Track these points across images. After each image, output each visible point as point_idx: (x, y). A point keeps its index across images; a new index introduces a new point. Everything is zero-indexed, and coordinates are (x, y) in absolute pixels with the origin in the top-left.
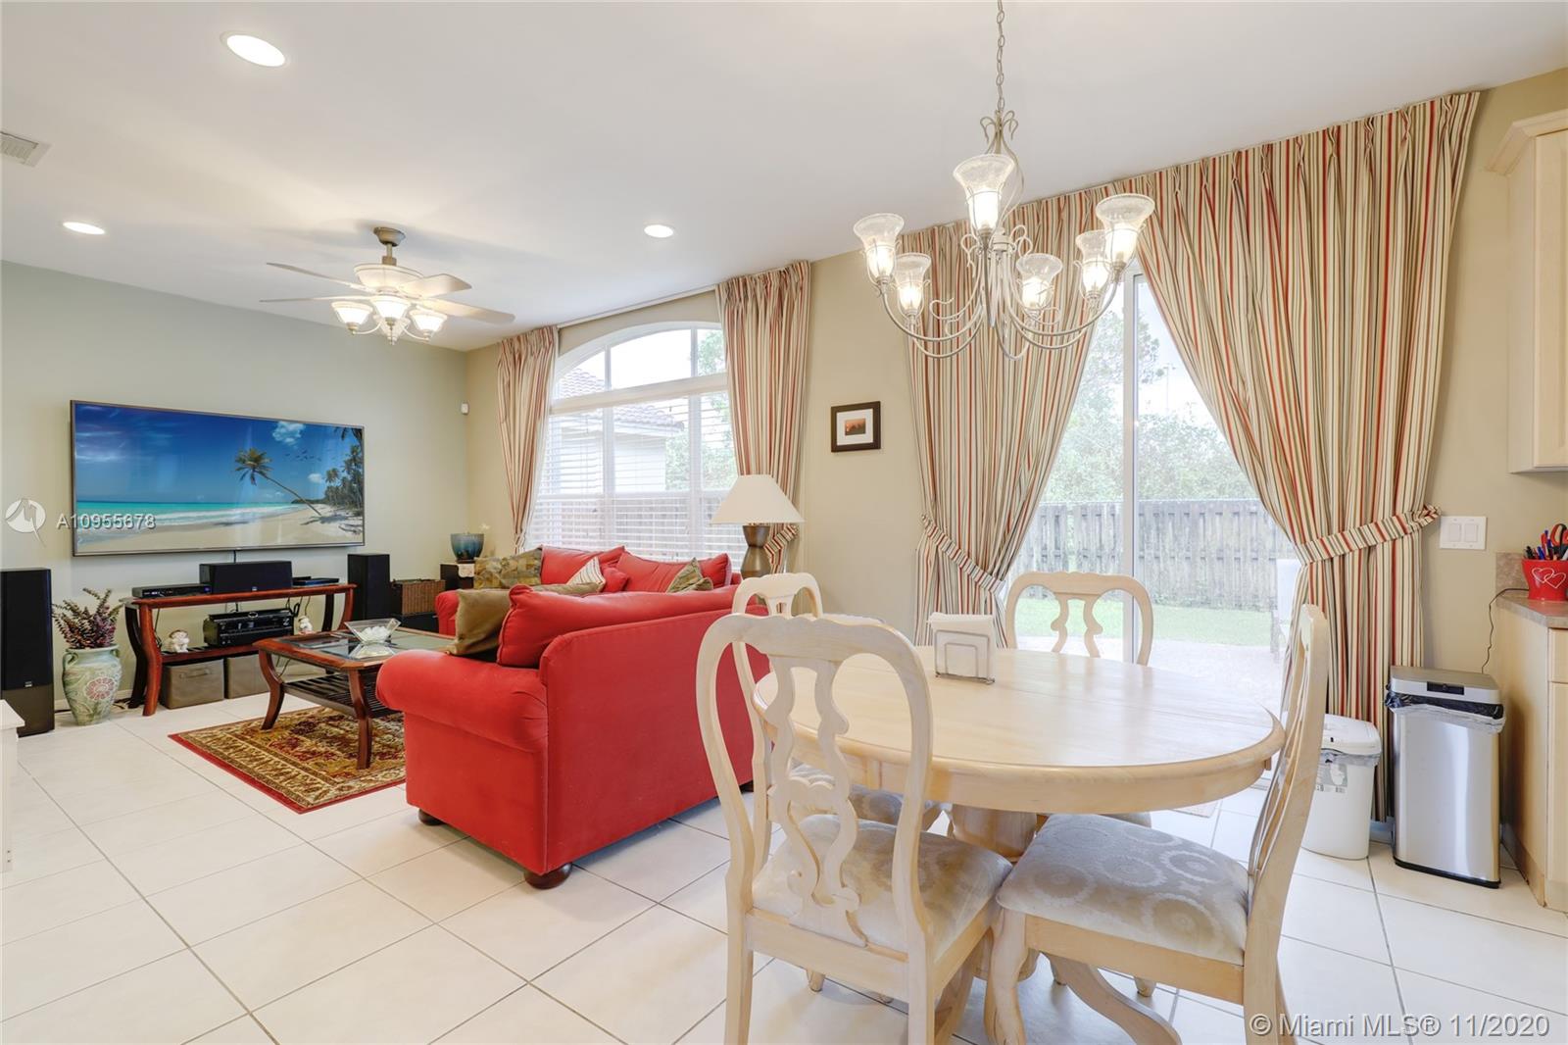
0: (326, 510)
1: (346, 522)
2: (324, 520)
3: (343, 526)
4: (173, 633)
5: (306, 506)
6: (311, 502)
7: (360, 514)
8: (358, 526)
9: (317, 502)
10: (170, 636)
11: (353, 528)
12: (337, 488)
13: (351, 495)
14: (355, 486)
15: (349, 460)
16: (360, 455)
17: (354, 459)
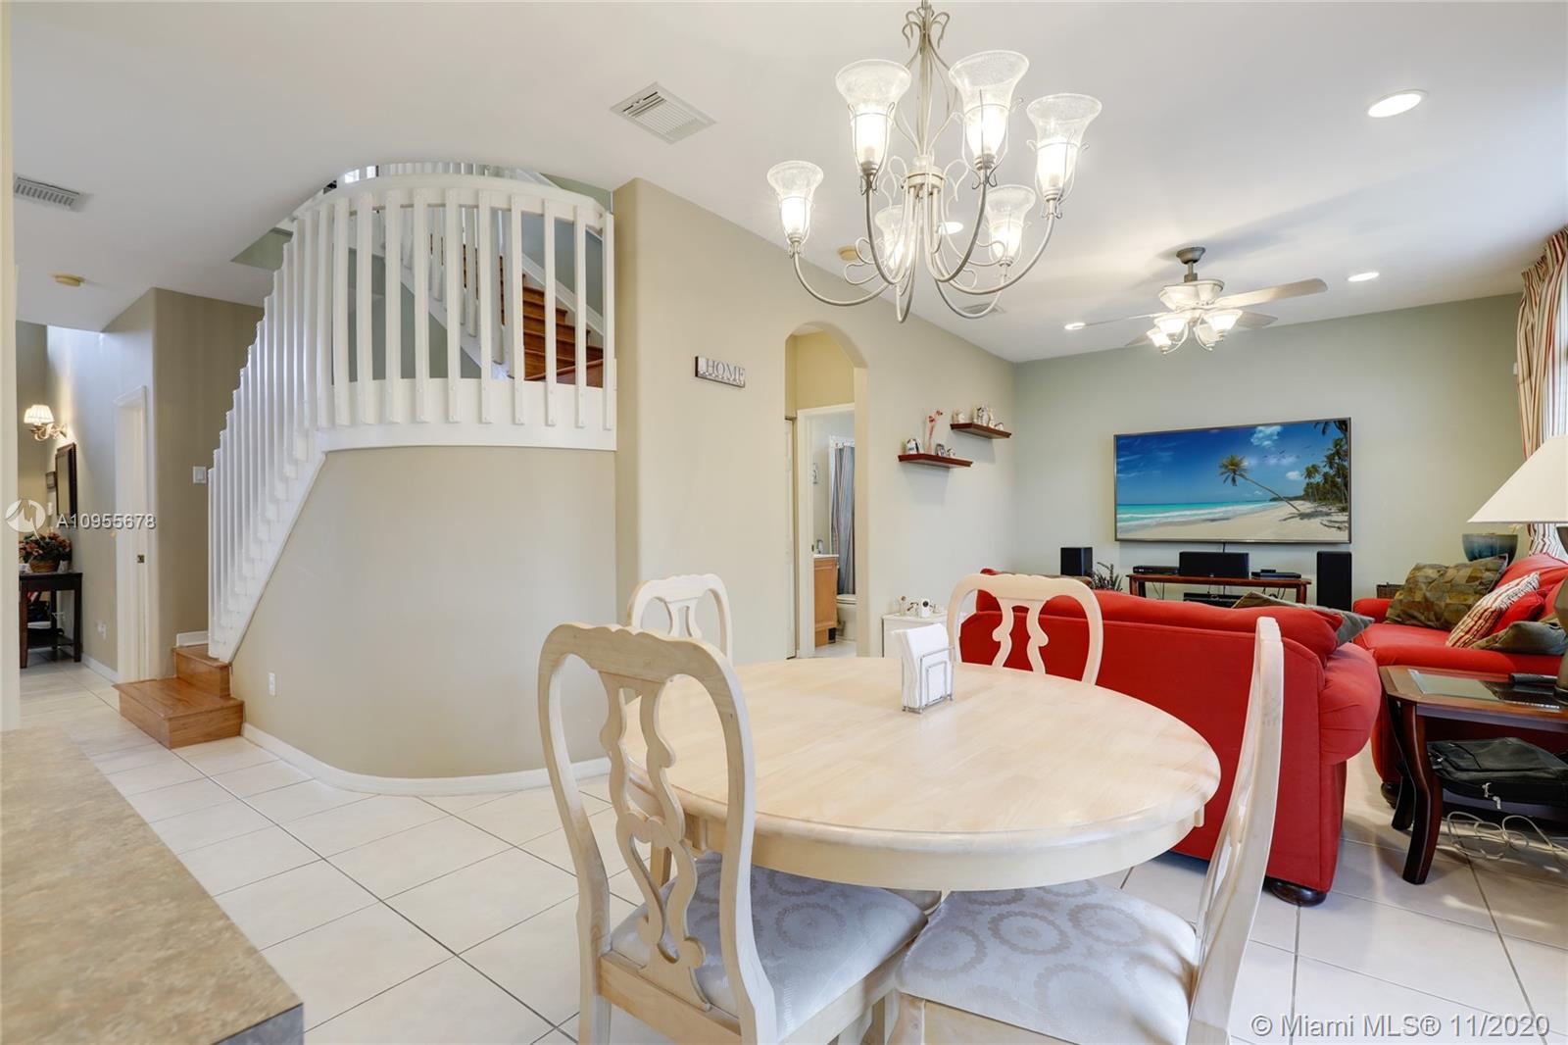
0: (1306, 506)
1: (1329, 518)
2: (1303, 516)
3: (1324, 522)
5: (1284, 503)
6: (1289, 499)
7: (1346, 510)
8: (1344, 522)
9: (1297, 498)
11: (1337, 525)
12: (1318, 483)
13: (1335, 490)
14: (1339, 480)
15: (1333, 455)
16: (1345, 448)
17: (1338, 453)
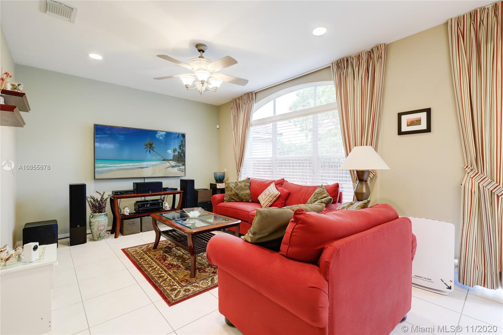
0: (173, 163)
1: (180, 168)
2: (173, 167)
3: (179, 169)
4: (124, 208)
5: (167, 162)
6: (168, 160)
7: (184, 165)
8: (183, 169)
9: (170, 160)
10: (124, 209)
11: (182, 170)
12: (177, 155)
13: (181, 158)
14: (182, 154)
15: (180, 145)
16: (184, 143)
17: (182, 145)
